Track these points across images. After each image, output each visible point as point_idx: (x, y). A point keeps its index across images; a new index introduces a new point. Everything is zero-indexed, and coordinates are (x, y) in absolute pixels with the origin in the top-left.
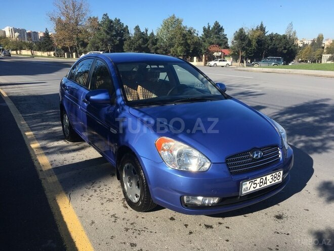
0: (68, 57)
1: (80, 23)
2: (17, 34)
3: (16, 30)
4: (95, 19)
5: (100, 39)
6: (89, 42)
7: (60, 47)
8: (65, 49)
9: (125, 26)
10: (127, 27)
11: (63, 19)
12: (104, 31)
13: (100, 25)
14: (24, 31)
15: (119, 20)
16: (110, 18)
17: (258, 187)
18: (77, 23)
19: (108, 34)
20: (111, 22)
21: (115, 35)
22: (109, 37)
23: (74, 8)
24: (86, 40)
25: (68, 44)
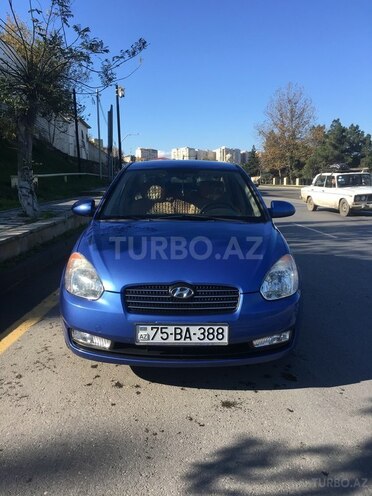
0: (277, 183)
1: (298, 136)
2: (229, 156)
3: (228, 151)
4: (321, 128)
5: (323, 157)
6: (307, 161)
7: (267, 170)
8: (274, 173)
9: (365, 135)
10: (369, 136)
11: (277, 131)
12: (331, 144)
13: (327, 137)
14: (238, 151)
15: (357, 127)
16: (343, 125)
17: (171, 340)
18: (293, 136)
19: (336, 148)
20: (344, 130)
21: (347, 150)
22: (336, 152)
23: (293, 116)
24: (302, 160)
25: (278, 165)
